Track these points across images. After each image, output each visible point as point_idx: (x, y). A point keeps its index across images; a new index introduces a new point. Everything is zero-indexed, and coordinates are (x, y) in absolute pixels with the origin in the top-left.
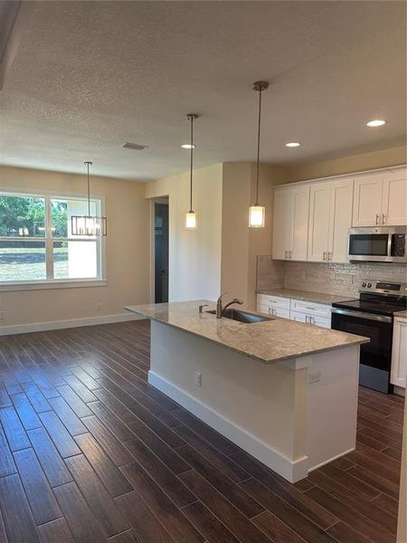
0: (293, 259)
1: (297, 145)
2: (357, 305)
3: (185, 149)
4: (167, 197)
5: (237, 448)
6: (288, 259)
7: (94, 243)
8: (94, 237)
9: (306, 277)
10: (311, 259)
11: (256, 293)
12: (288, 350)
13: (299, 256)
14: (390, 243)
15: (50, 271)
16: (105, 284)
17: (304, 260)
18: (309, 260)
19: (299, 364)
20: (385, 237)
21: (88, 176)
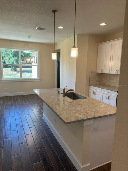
0: (104, 72)
3: (59, 29)
4: (60, 50)
6: (102, 73)
7: (36, 66)
8: (36, 64)
10: (111, 73)
11: (90, 85)
12: (81, 116)
13: (106, 71)
15: (21, 76)
16: (40, 80)
17: (108, 73)
18: (110, 73)
19: (85, 123)
21: (30, 42)
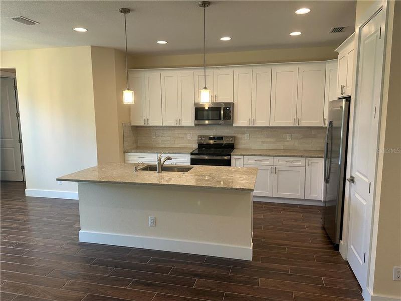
0: (150, 124)
1: (165, 42)
2: (197, 152)
3: (75, 31)
5: (203, 257)
6: (146, 125)
9: (156, 137)
10: (166, 124)
11: (124, 152)
13: (155, 123)
14: (222, 112)
17: (160, 125)
20: (219, 109)
